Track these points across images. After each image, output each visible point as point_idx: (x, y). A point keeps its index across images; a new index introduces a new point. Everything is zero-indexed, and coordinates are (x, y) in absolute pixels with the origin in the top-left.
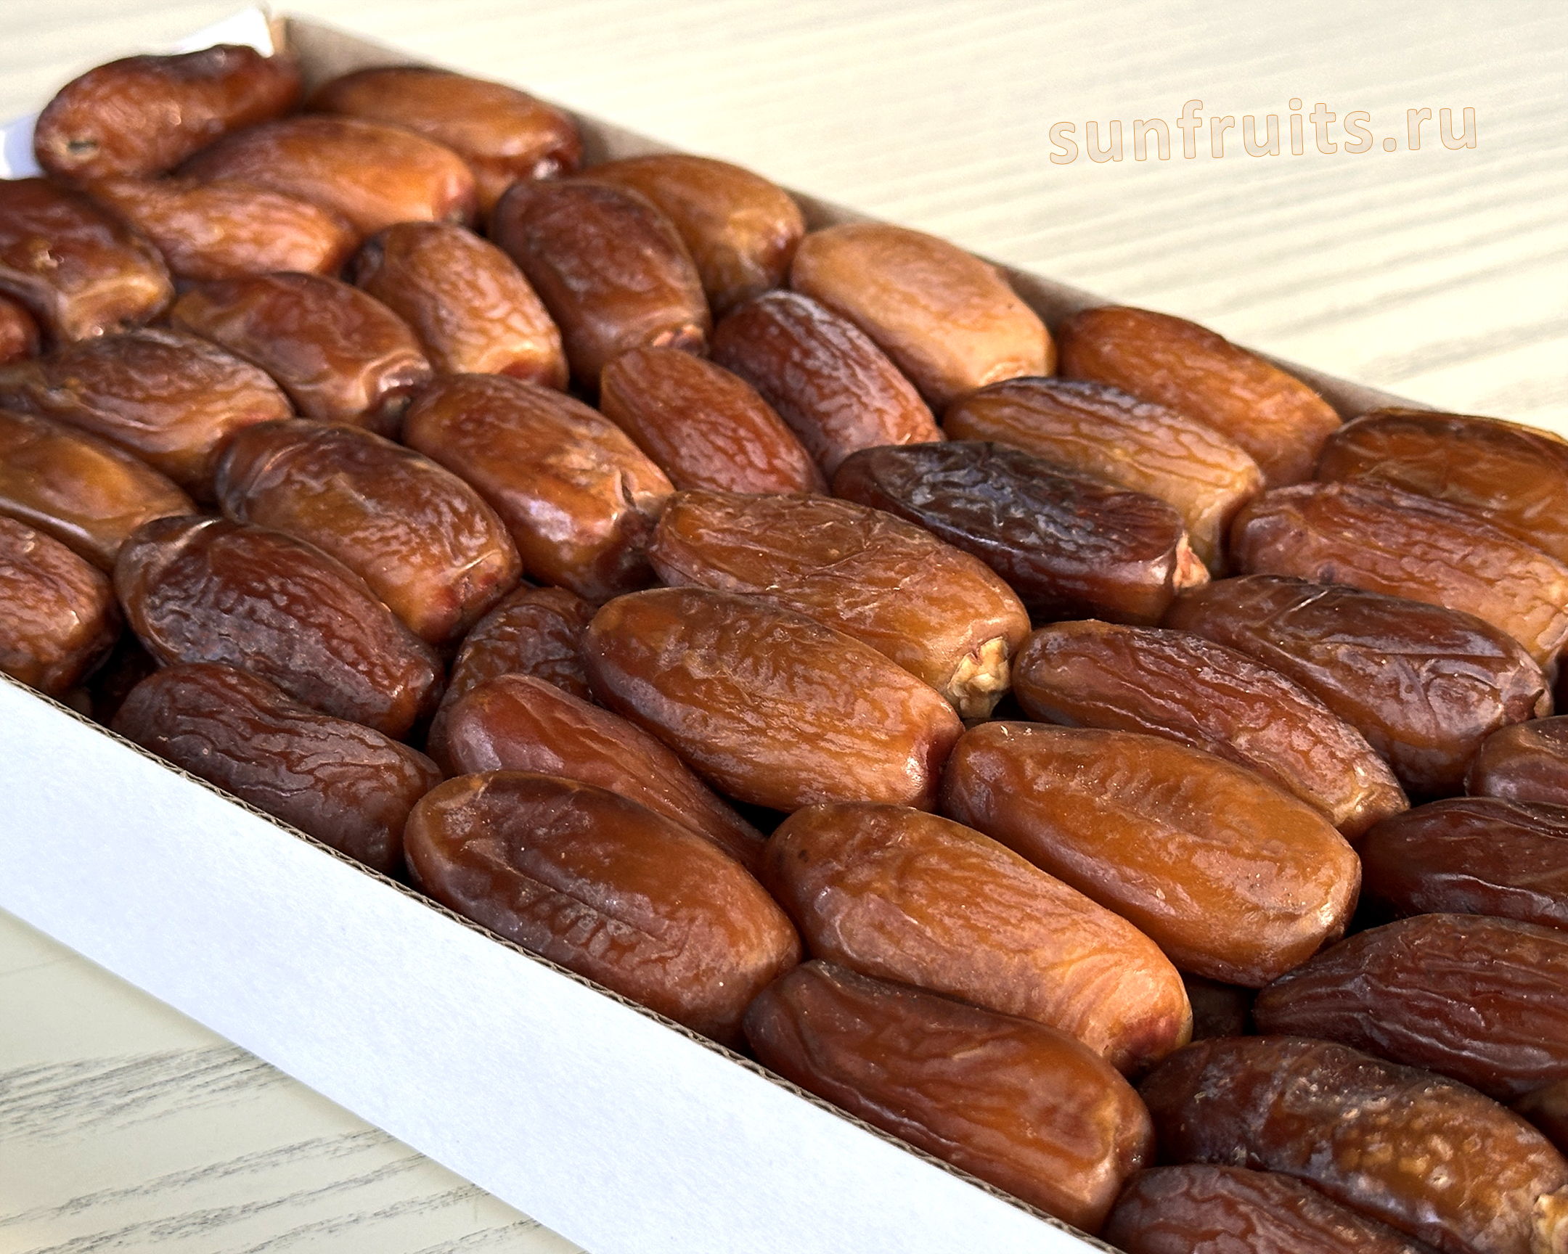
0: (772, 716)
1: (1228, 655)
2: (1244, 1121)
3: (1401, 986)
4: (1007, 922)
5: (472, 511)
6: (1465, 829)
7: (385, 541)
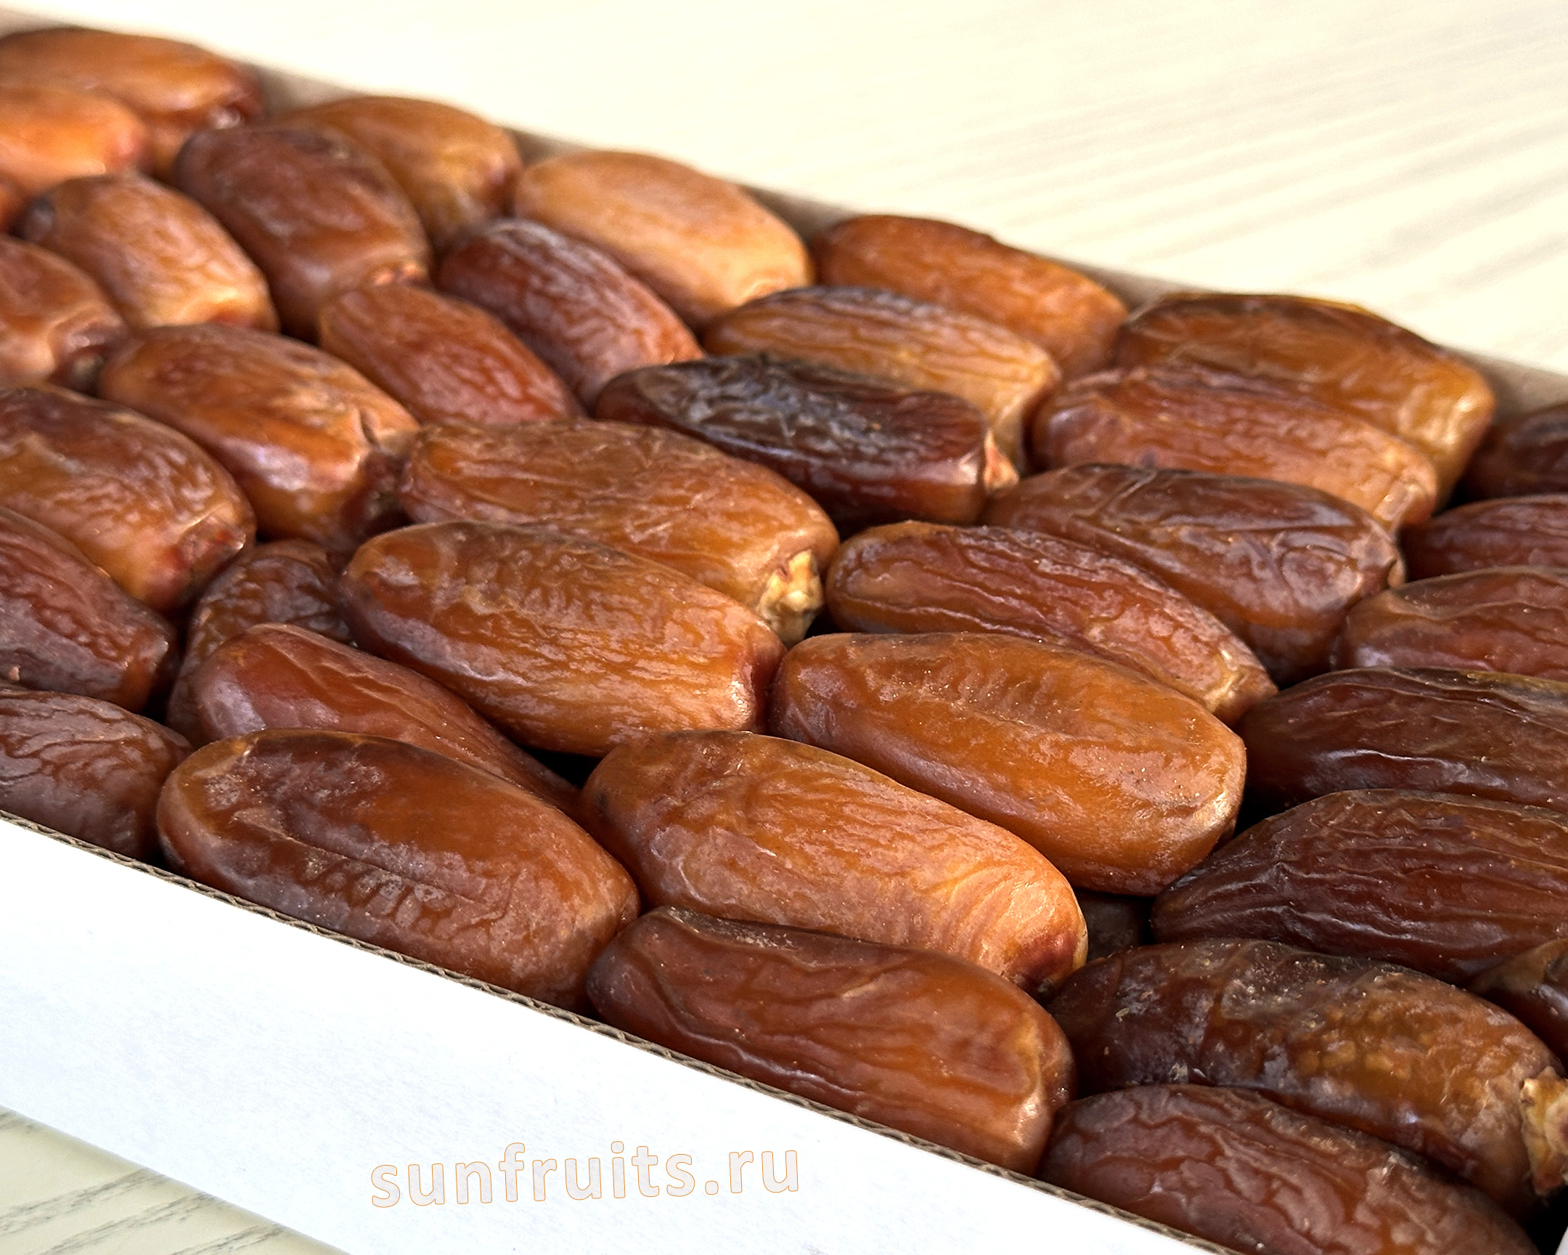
0: (573, 648)
1: (1064, 545)
2: (1179, 1034)
3: (1325, 870)
4: (877, 844)
5: (192, 462)
6: (1353, 702)
7: (93, 500)
